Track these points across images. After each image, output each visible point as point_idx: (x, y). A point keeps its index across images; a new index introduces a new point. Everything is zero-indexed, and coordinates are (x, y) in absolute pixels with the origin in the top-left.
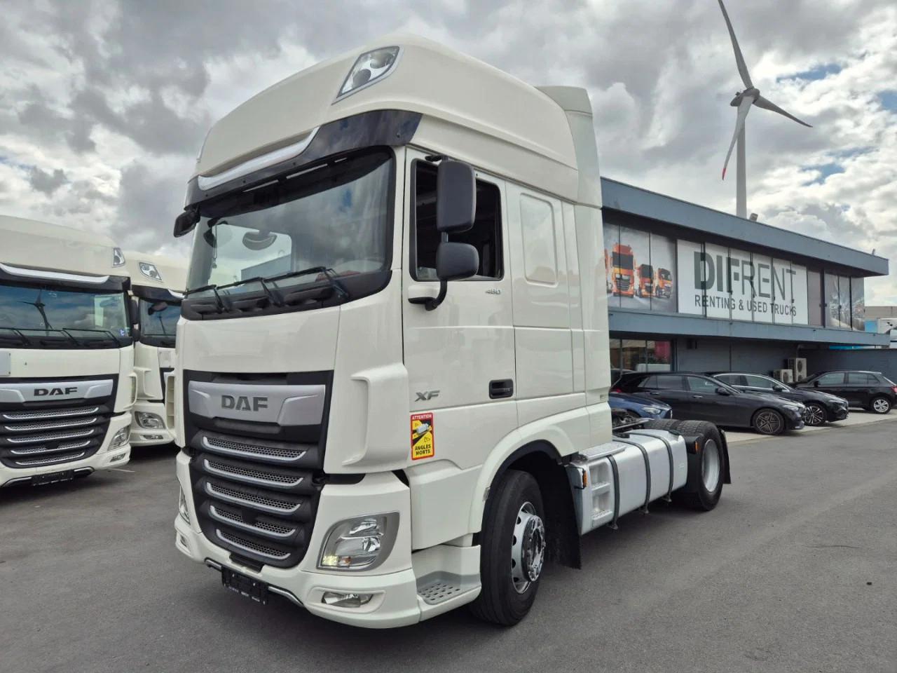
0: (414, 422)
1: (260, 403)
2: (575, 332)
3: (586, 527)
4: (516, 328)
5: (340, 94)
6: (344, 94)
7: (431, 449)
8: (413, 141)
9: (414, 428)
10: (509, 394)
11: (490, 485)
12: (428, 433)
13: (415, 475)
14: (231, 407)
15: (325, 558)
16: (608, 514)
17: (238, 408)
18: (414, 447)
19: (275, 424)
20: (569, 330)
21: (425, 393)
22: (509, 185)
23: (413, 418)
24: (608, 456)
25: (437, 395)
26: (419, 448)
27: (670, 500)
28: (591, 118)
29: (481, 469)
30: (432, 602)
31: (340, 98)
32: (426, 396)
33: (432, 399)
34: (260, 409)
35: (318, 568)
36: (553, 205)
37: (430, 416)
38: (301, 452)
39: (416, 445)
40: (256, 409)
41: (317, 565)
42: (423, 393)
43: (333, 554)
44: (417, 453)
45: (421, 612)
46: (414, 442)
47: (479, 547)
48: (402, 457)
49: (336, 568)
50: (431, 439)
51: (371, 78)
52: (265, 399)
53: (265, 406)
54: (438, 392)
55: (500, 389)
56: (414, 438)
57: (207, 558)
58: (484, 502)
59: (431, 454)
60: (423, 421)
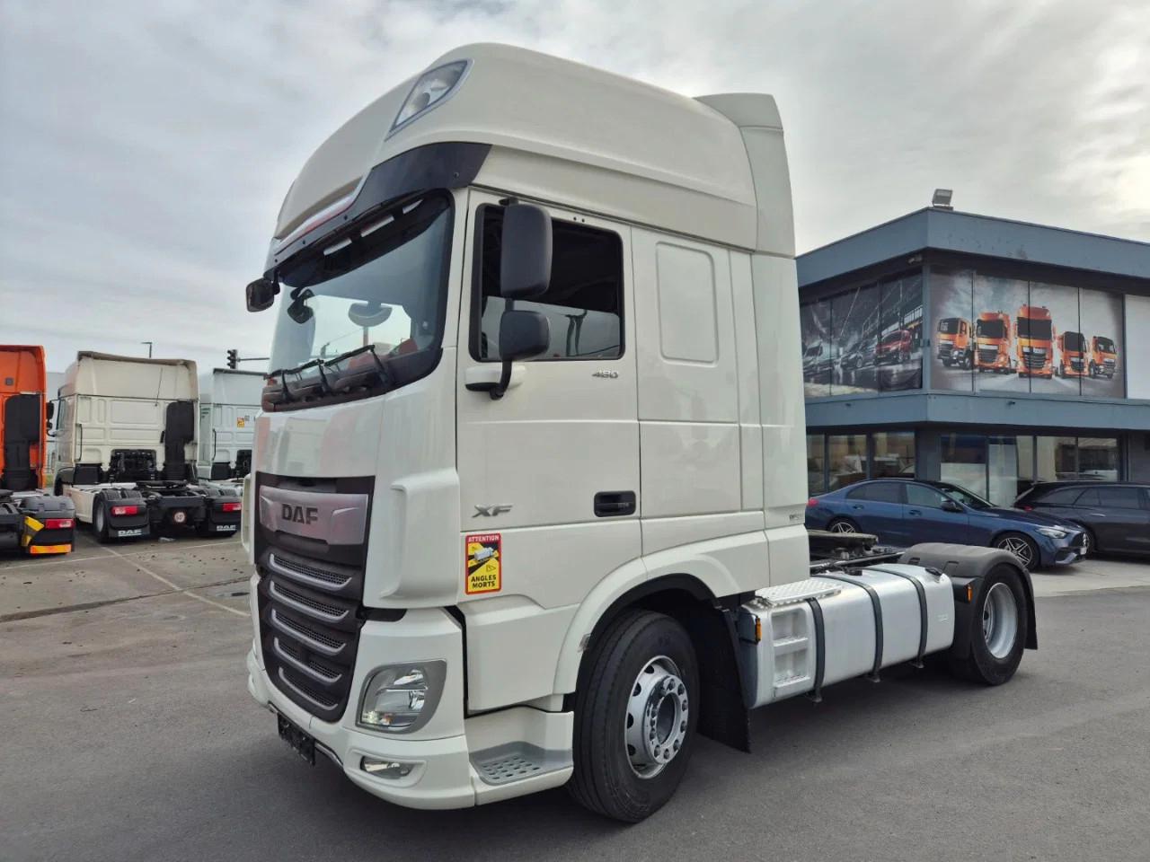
0: (470, 546)
1: (313, 514)
2: (747, 429)
3: (763, 695)
4: (641, 423)
5: (394, 127)
6: (400, 124)
7: (497, 582)
8: (477, 181)
9: (470, 553)
10: (629, 510)
11: (590, 631)
12: (493, 562)
13: (473, 613)
14: (289, 518)
15: (364, 714)
16: (805, 680)
17: (294, 520)
18: (470, 578)
19: (324, 542)
20: (737, 425)
21: (489, 508)
22: (637, 232)
23: (470, 540)
24: (808, 600)
25: (507, 511)
26: (478, 579)
27: (921, 667)
28: (781, 134)
29: (578, 610)
30: (497, 781)
31: (393, 132)
32: (490, 512)
33: (500, 515)
34: (312, 522)
35: (357, 725)
36: (713, 256)
37: (497, 538)
38: (348, 577)
39: (472, 575)
40: (308, 522)
41: (357, 721)
42: (484, 507)
43: (373, 709)
44: (474, 586)
45: (476, 794)
46: (471, 570)
47: (572, 713)
48: (453, 590)
49: (377, 727)
50: (497, 567)
51: (430, 102)
52: (315, 510)
53: (315, 519)
54: (510, 507)
55: (612, 504)
56: (470, 565)
57: (270, 702)
58: (582, 653)
59: (497, 587)
60: (485, 544)
